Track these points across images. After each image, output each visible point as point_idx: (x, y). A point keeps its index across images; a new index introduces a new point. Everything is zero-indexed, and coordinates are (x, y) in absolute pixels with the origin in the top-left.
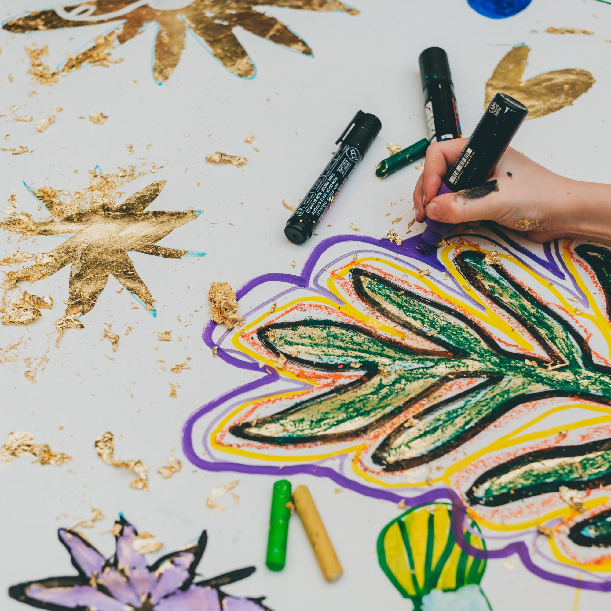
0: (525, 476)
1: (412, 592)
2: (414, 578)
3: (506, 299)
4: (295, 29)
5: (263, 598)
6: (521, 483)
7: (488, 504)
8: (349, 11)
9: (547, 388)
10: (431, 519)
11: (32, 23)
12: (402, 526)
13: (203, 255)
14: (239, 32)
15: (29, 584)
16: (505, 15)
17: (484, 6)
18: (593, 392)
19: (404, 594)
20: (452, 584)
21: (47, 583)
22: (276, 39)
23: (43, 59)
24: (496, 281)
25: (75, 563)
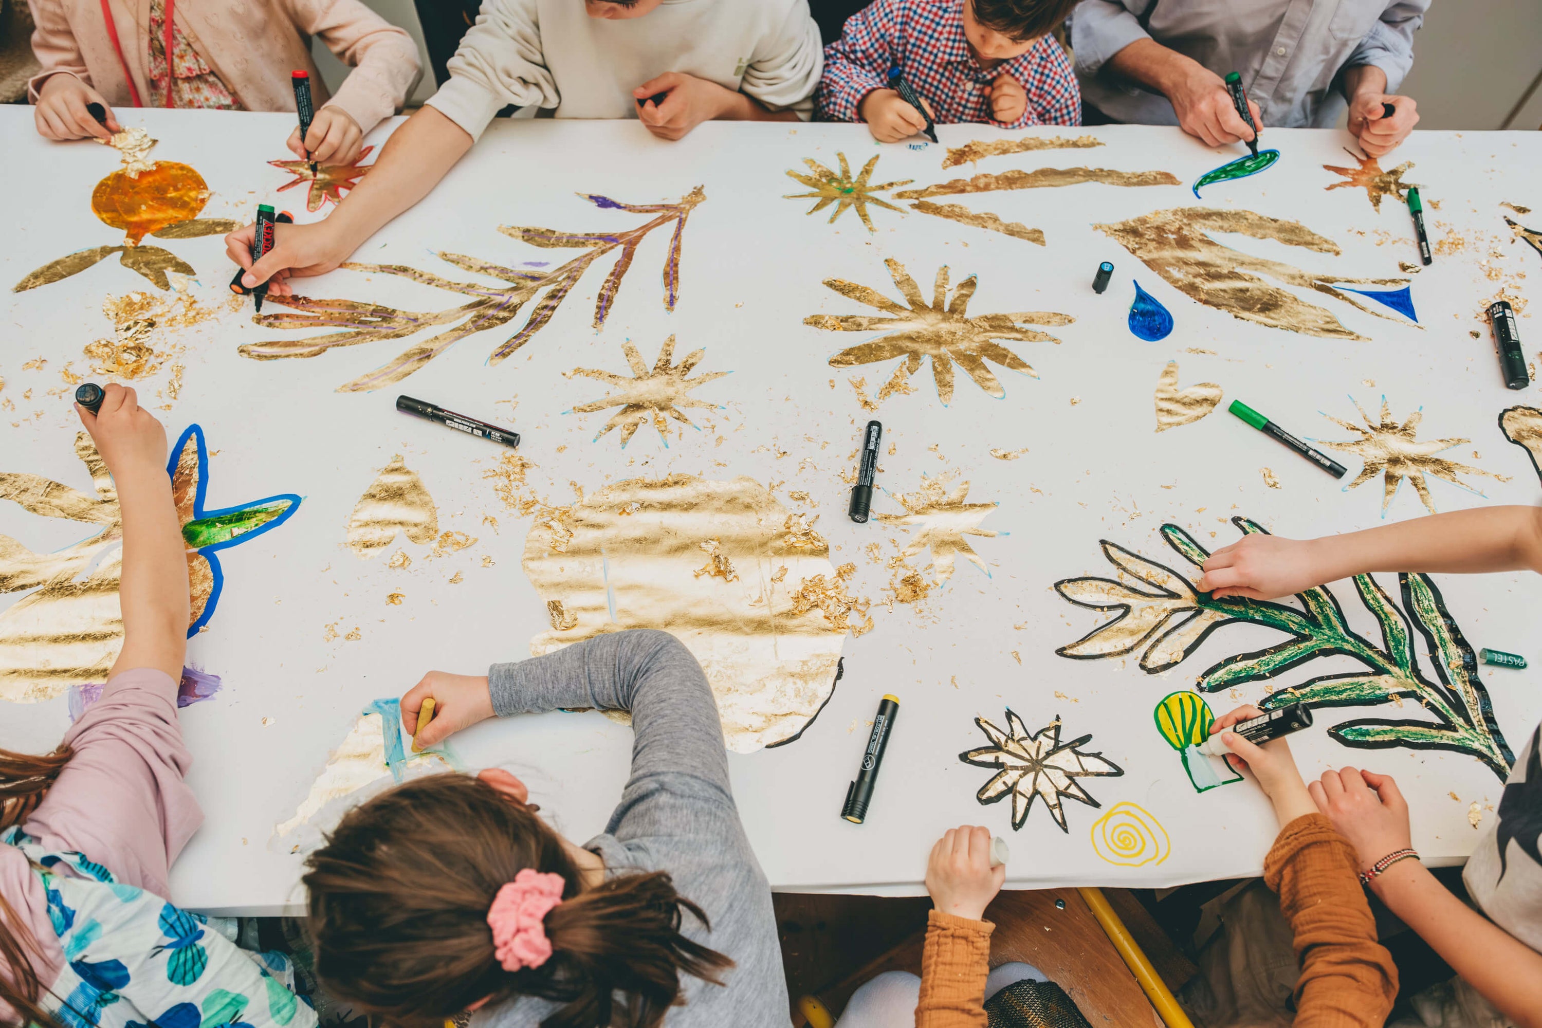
0: (1228, 673)
1: (1179, 746)
2: (1178, 736)
3: (1196, 558)
4: (1023, 357)
5: (1101, 753)
6: (1226, 677)
7: (1209, 691)
8: (1054, 340)
9: (1231, 617)
10: (1181, 700)
11: (847, 358)
12: (1166, 705)
13: (1008, 534)
14: (985, 360)
15: (969, 752)
16: (1158, 339)
17: (1142, 332)
18: (1257, 618)
19: (1175, 748)
20: (1200, 740)
21: (978, 750)
22: (1011, 366)
23: (864, 388)
24: (1188, 545)
25: (990, 737)
